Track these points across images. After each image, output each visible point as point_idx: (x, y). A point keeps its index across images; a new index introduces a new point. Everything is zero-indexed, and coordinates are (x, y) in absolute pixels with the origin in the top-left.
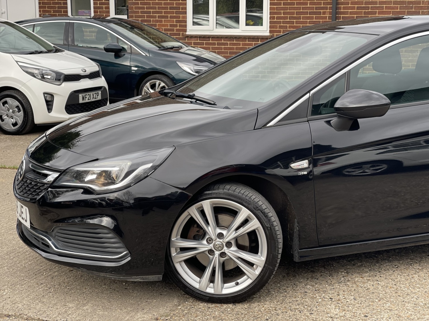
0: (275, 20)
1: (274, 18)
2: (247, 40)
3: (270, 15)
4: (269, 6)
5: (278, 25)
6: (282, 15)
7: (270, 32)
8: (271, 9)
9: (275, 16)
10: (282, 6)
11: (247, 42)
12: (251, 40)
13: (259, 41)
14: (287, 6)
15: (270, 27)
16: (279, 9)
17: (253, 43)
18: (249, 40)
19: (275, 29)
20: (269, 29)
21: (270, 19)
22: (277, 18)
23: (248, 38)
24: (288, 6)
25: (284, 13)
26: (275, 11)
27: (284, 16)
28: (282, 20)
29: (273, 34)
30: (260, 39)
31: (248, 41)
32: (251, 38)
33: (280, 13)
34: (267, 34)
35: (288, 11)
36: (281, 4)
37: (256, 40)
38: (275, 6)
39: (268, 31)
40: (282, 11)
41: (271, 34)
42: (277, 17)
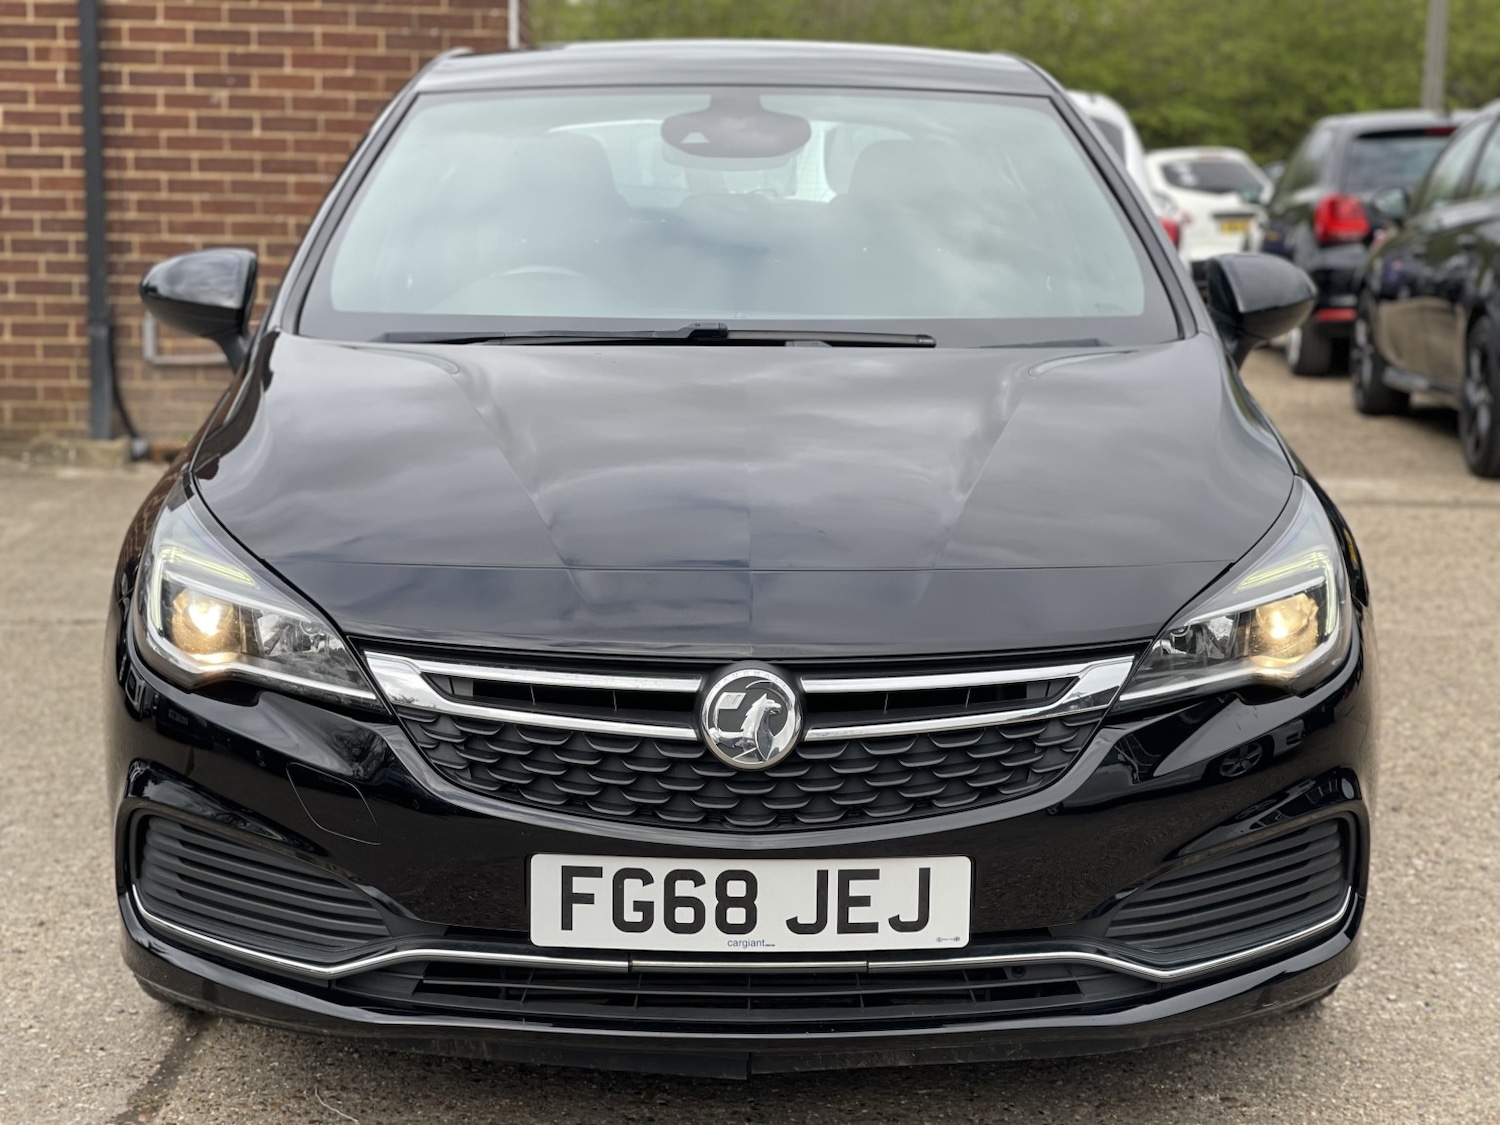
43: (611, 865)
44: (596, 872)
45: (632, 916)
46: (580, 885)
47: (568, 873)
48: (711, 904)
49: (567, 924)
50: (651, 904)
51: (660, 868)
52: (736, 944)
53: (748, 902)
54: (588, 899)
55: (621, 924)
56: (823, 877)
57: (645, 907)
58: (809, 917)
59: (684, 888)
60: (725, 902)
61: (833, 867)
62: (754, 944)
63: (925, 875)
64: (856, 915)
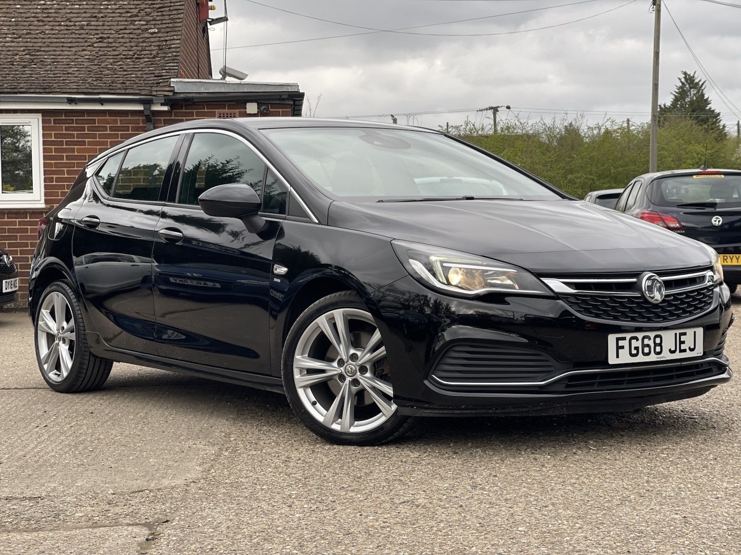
0: (54, 183)
1: (51, 180)
2: (6, 215)
3: (44, 175)
4: (42, 161)
5: (60, 191)
6: (65, 175)
7: (46, 202)
8: (45, 165)
9: (53, 177)
10: (65, 161)
11: (6, 220)
12: (14, 216)
13: (27, 218)
14: (73, 161)
15: (46, 194)
16: (60, 165)
17: (17, 220)
18: (10, 215)
19: (54, 198)
20: (43, 198)
21: (44, 182)
22: (58, 180)
23: (8, 213)
24: (75, 161)
25: (69, 172)
26: (54, 169)
27: (68, 176)
28: (66, 183)
29: (51, 206)
30: (29, 213)
31: (8, 218)
32: (12, 213)
33: (62, 172)
34: (42, 205)
35: (76, 169)
36: (64, 158)
37: (24, 215)
38: (53, 162)
39: (43, 201)
40: (65, 169)
41: (48, 206)
42: (57, 178)
43: (628, 336)
44: (624, 339)
45: (634, 352)
46: (621, 343)
47: (618, 339)
48: (652, 346)
49: (618, 357)
50: (638, 347)
51: (640, 335)
52: (658, 358)
53: (660, 345)
54: (622, 347)
55: (632, 355)
56: (676, 334)
57: (637, 348)
58: (673, 349)
59: (646, 341)
60: (656, 345)
61: (678, 332)
62: (662, 358)
63: (695, 332)
64: (683, 347)
